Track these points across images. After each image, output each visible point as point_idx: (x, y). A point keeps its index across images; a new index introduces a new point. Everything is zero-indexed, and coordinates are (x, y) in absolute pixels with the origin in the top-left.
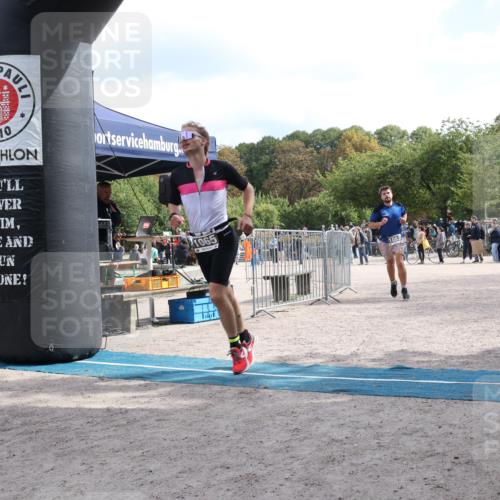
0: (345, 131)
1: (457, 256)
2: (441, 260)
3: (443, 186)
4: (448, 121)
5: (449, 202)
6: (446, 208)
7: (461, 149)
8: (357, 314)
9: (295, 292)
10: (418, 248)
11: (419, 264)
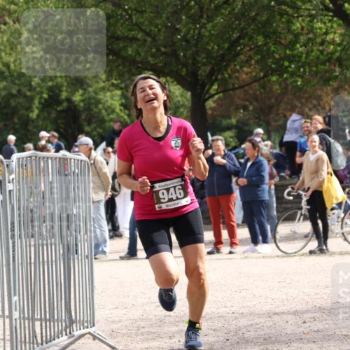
10: (308, 202)
11: (311, 252)
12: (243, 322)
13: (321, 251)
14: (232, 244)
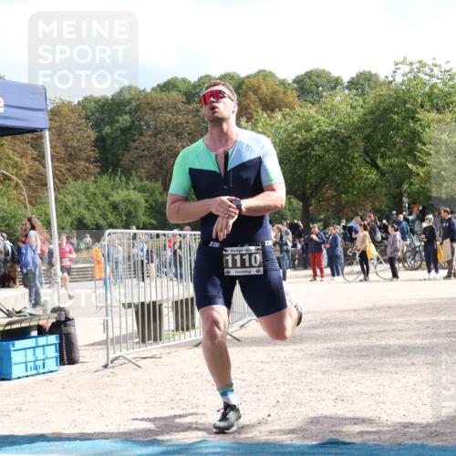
0: (248, 77)
1: (419, 268)
2: (395, 275)
3: (396, 161)
4: (403, 62)
5: (405, 186)
6: (400, 195)
7: (422, 106)
8: (268, 360)
9: (173, 327)
10: (360, 256)
11: (361, 281)
12: (328, 315)
13: (366, 280)
14: (322, 276)
